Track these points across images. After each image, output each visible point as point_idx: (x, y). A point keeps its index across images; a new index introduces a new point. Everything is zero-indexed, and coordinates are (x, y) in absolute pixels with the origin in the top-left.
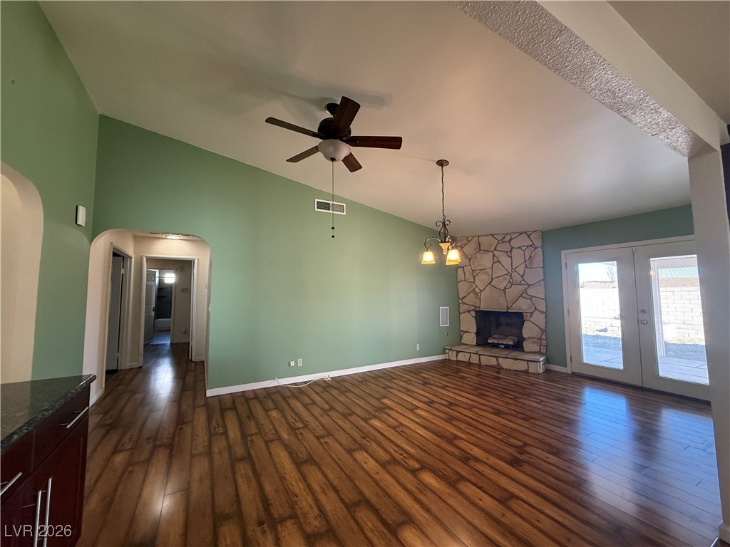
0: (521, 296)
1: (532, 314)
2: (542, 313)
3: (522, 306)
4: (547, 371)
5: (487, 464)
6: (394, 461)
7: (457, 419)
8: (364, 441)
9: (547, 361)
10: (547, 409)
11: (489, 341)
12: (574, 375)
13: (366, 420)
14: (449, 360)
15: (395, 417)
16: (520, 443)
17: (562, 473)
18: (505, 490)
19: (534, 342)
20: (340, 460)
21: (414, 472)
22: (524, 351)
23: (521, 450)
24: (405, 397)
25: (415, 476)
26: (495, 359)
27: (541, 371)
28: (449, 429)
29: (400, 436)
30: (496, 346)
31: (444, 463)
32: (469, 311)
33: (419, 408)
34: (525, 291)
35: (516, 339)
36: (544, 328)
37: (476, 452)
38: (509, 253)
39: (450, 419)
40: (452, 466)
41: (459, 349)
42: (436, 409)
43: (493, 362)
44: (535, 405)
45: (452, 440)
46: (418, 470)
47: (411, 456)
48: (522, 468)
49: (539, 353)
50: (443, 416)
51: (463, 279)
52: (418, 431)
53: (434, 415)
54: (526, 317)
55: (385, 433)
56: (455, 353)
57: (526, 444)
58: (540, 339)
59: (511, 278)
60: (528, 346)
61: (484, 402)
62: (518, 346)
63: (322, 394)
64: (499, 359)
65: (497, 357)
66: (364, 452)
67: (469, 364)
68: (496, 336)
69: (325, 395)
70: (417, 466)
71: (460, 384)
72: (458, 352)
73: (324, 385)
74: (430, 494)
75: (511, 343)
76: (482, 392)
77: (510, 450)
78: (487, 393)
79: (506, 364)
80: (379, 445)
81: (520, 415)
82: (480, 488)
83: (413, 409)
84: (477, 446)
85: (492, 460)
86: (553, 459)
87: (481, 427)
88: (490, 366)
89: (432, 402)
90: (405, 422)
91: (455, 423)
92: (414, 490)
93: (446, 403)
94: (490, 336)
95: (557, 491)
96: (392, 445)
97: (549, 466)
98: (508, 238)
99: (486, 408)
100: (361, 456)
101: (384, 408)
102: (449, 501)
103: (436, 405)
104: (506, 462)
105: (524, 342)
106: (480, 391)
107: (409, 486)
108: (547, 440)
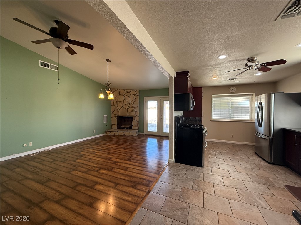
0: (132, 111)
1: (135, 117)
2: (138, 116)
3: (132, 114)
4: (139, 135)
5: (121, 162)
6: (89, 170)
7: (111, 153)
8: (75, 168)
9: (139, 132)
10: (138, 145)
11: (122, 127)
12: (145, 135)
13: (74, 161)
14: (107, 135)
15: (87, 157)
16: (130, 155)
17: (141, 159)
18: (126, 167)
19: (135, 126)
20: (64, 176)
21: (97, 171)
22: (132, 129)
23: (130, 157)
24: (90, 150)
25: (98, 172)
26: (123, 133)
27: (137, 135)
28: (108, 156)
29: (90, 163)
30: (124, 128)
31: (108, 166)
32: (115, 117)
33: (97, 152)
34: (133, 110)
35: (130, 126)
36: (138, 121)
37: (118, 160)
38: (129, 96)
39: (109, 154)
40: (110, 166)
41: (111, 131)
42: (104, 151)
43: (123, 134)
44: (135, 144)
45: (110, 159)
46: (99, 170)
47: (95, 167)
48: (131, 161)
49: (137, 129)
50: (106, 153)
51: (113, 105)
52: (97, 159)
53: (103, 153)
54: (134, 118)
55: (84, 163)
56: (109, 132)
57: (132, 155)
58: (137, 125)
59: (130, 105)
60: (134, 127)
61: (120, 146)
62: (131, 128)
63: (47, 156)
64: (125, 133)
65: (124, 132)
66: (75, 171)
67: (114, 136)
68: (124, 125)
69: (49, 156)
70: (98, 169)
71: (111, 142)
72: (110, 132)
73: (48, 152)
74: (104, 175)
75: (129, 127)
76: (119, 144)
77: (128, 157)
78: (121, 144)
79: (127, 134)
80: (82, 167)
81: (131, 148)
82: (119, 169)
83: (94, 153)
84: (118, 159)
85: (123, 161)
86: (139, 157)
87: (119, 153)
88: (122, 135)
89: (102, 149)
90: (92, 158)
91: (111, 154)
92: (98, 175)
93: (107, 149)
94: (122, 125)
95: (139, 163)
96: (87, 166)
97: (138, 159)
98: (129, 91)
99: (120, 148)
100: (74, 173)
101: (82, 155)
102: (110, 175)
103: (103, 150)
104: (127, 161)
105: (133, 126)
106: (118, 144)
107: (96, 175)
108: (138, 153)
